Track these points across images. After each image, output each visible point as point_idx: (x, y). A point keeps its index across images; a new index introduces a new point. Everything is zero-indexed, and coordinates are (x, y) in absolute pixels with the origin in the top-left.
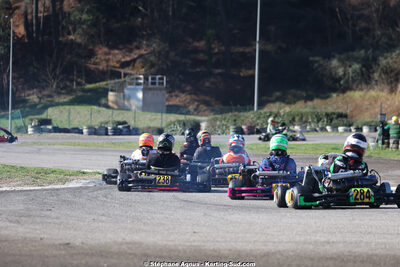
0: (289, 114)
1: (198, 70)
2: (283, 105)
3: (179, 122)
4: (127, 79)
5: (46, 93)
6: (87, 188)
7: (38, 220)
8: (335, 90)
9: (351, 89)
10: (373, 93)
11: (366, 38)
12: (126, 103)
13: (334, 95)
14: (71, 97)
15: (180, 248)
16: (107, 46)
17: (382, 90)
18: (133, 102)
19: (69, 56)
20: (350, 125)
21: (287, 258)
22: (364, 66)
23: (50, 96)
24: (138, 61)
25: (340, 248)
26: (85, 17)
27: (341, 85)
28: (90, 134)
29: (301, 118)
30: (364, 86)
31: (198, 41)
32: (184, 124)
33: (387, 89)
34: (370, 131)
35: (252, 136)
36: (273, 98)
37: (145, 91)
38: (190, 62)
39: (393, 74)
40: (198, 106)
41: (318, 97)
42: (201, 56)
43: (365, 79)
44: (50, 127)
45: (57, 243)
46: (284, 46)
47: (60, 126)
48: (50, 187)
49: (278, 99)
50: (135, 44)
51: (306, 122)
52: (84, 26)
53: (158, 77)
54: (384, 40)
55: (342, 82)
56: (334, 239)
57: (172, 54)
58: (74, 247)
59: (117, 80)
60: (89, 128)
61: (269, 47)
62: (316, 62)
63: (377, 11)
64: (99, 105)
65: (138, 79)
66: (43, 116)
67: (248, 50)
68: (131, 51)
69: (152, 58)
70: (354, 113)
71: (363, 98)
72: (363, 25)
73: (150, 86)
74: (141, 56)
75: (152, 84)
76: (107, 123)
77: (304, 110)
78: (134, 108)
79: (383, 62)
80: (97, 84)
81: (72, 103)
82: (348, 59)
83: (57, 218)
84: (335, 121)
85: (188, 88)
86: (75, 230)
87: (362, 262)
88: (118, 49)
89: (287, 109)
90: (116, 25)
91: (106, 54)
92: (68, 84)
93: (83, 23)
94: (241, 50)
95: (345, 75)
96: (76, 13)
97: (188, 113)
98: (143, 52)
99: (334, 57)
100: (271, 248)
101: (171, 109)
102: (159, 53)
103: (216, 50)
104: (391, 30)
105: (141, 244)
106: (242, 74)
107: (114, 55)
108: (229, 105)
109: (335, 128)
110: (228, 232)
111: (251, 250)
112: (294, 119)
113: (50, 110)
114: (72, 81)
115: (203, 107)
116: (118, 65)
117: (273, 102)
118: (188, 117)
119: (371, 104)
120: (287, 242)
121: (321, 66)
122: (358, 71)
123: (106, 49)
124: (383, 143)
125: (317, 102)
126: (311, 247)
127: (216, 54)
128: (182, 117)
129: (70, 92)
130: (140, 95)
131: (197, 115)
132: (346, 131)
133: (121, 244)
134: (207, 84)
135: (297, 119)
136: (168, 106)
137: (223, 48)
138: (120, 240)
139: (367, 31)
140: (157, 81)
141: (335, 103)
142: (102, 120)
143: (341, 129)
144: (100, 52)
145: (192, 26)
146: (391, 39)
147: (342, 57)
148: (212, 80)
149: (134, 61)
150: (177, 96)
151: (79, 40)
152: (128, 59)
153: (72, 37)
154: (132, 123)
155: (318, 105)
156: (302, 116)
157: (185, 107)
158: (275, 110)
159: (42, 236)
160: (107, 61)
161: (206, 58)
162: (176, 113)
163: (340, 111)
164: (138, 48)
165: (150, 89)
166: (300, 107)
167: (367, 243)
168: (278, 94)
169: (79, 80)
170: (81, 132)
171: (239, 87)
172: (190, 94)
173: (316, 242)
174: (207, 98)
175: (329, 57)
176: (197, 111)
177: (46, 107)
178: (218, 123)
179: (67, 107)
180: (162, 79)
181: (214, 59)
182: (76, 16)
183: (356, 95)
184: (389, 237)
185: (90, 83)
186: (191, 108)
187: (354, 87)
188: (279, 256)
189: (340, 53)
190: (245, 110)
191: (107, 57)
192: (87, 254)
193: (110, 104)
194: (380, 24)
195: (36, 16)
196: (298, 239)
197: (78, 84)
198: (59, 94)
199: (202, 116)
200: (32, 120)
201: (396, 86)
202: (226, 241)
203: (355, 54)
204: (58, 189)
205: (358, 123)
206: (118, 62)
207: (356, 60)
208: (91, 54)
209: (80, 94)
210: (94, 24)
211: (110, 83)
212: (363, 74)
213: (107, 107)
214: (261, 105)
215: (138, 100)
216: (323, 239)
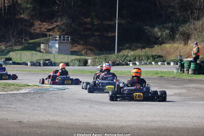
0: (133, 56)
1: (87, 33)
2: (130, 51)
3: (77, 59)
4: (50, 37)
5: (9, 44)
6: (30, 93)
7: (5, 109)
8: (156, 44)
9: (164, 43)
10: (175, 45)
11: (172, 17)
12: (50, 50)
13: (156, 46)
14: (22, 47)
15: (78, 124)
16: (40, 21)
17: (180, 44)
18: (53, 49)
19: (21, 26)
20: (164, 62)
21: (132, 129)
22: (171, 31)
23: (11, 46)
24: (56, 28)
25: (159, 124)
26: (29, 6)
27: (159, 41)
28: (31, 65)
29: (139, 58)
30: (171, 41)
31: (87, 18)
32: (80, 61)
33: (183, 43)
34: (174, 64)
35: (114, 67)
36: (125, 48)
37: (59, 44)
38: (82, 29)
39: (186, 35)
40: (87, 51)
41: (148, 47)
42: (88, 26)
43: (172, 38)
44: (11, 62)
45: (15, 121)
46: (131, 21)
47: (16, 62)
48: (11, 92)
49: (127, 48)
50: (55, 20)
51: (142, 59)
52: (29, 11)
53: (66, 36)
54: (182, 18)
55: (160, 39)
56: (156, 119)
57: (73, 25)
58: (23, 123)
59: (45, 38)
60: (31, 62)
61: (123, 22)
62: (147, 29)
63: (178, 3)
64: (36, 51)
65: (56, 37)
66: (8, 56)
67: (112, 23)
68: (52, 23)
69: (63, 27)
70: (166, 55)
71: (171, 47)
72: (171, 10)
73: (62, 41)
74: (57, 26)
75: (63, 40)
76: (40, 60)
77: (140, 54)
78: (54, 52)
79: (181, 29)
80: (35, 40)
81: (22, 50)
82: (163, 27)
83: (15, 108)
84: (156, 59)
85: (82, 42)
86: (24, 114)
87: (171, 131)
88: (46, 22)
89: (132, 53)
90: (44, 10)
91: (40, 25)
92: (20, 40)
93: (28, 9)
94: (109, 23)
95: (161, 36)
96: (24, 4)
97: (82, 55)
98: (58, 24)
99: (156, 26)
100: (124, 124)
101: (73, 53)
102: (67, 24)
103: (96, 23)
104: (185, 13)
105: (57, 121)
106: (109, 35)
107: (44, 25)
108: (103, 51)
109: (157, 63)
110: (102, 116)
111: (114, 125)
112: (135, 58)
113: (11, 53)
114: (22, 39)
115: (89, 52)
116: (46, 30)
117: (125, 49)
118: (81, 57)
119: (175, 51)
120: (132, 121)
121: (149, 31)
122: (168, 34)
123: (39, 22)
124: (181, 71)
125: (147, 49)
126: (145, 123)
127: (96, 25)
128: (78, 57)
129: (21, 44)
130: (57, 46)
131: (86, 56)
132: (162, 64)
133: (48, 121)
134: (91, 40)
135: (137, 58)
136: (71, 51)
137: (99, 22)
138: (47, 120)
139: (173, 13)
140: (66, 39)
141: (157, 50)
142: (38, 58)
143: (159, 63)
144: (37, 23)
145: (83, 11)
146: (185, 17)
147: (160, 26)
148: (94, 38)
149: (54, 28)
150: (76, 46)
151: (26, 18)
152: (51, 27)
153: (22, 16)
154: (53, 60)
155: (148, 51)
156: (140, 56)
157: (80, 52)
158: (126, 54)
159: (7, 117)
160: (40, 28)
161: (91, 27)
162: (75, 55)
163: (159, 54)
164: (56, 22)
165: (62, 43)
166: (139, 52)
167: (173, 121)
168: (127, 45)
169: (26, 38)
170: (27, 64)
171: (107, 42)
172: (83, 45)
173: (147, 121)
174: (92, 48)
175: (154, 27)
176: (86, 54)
177: (9, 52)
178: (97, 60)
179: (20, 52)
180: (68, 37)
181: (95, 28)
182: (24, 5)
183: (167, 46)
184: (185, 118)
185: (32, 39)
186: (83, 52)
187: (166, 42)
188: (128, 128)
189: (159, 25)
190: (111, 54)
191: (40, 26)
192: (30, 127)
193: (42, 50)
194: (179, 10)
195: (4, 5)
196: (138, 119)
197: (26, 40)
198: (16, 45)
199: (88, 56)
200: (2, 58)
201: (188, 42)
202: (101, 120)
203: (167, 25)
204: (15, 94)
205: (168, 60)
206: (46, 29)
207: (167, 28)
208: (32, 25)
209: (26, 45)
210: (34, 9)
211: (42, 39)
212: (170, 36)
213: (40, 51)
214: (119, 51)
215: (56, 48)
216: (150, 119)
